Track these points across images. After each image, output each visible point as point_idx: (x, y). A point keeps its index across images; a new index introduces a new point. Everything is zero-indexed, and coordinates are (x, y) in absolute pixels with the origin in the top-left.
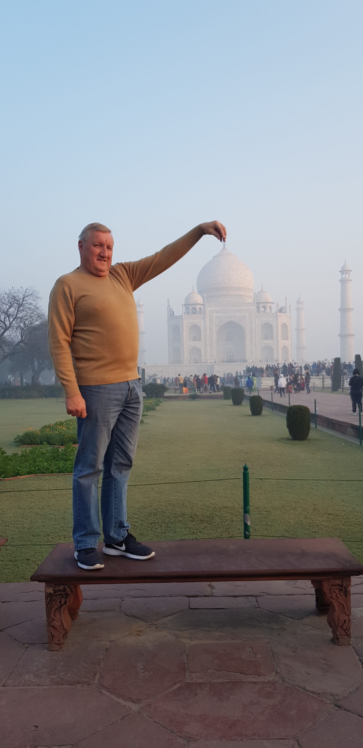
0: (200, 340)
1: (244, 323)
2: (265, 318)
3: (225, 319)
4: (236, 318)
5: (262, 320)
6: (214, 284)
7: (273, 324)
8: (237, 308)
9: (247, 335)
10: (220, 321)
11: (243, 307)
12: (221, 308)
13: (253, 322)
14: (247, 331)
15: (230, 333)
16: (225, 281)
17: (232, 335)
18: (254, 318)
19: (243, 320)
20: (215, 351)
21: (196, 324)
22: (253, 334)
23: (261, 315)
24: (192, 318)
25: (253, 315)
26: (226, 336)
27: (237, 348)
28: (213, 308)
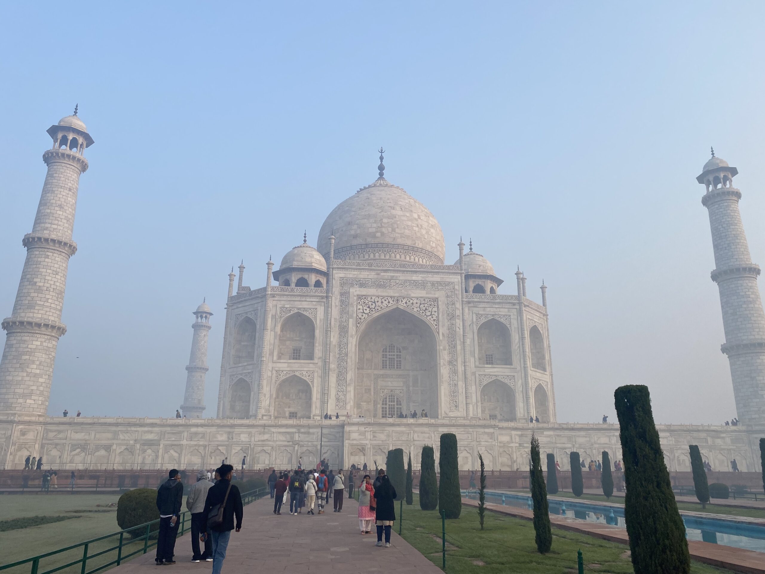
0: (310, 356)
1: (432, 317)
2: (487, 306)
3: (382, 302)
4: (411, 301)
5: (480, 313)
6: (355, 237)
7: (510, 324)
8: (415, 277)
9: (441, 348)
10: (369, 307)
11: (430, 276)
12: (372, 275)
13: (458, 316)
14: (441, 338)
15: (394, 347)
16: (383, 230)
17: (399, 354)
18: (458, 305)
19: (430, 309)
20: (351, 389)
21: (302, 312)
22: (459, 347)
23: (478, 300)
24: (291, 295)
25: (458, 298)
26: (383, 355)
27: (411, 388)
28: (351, 274)
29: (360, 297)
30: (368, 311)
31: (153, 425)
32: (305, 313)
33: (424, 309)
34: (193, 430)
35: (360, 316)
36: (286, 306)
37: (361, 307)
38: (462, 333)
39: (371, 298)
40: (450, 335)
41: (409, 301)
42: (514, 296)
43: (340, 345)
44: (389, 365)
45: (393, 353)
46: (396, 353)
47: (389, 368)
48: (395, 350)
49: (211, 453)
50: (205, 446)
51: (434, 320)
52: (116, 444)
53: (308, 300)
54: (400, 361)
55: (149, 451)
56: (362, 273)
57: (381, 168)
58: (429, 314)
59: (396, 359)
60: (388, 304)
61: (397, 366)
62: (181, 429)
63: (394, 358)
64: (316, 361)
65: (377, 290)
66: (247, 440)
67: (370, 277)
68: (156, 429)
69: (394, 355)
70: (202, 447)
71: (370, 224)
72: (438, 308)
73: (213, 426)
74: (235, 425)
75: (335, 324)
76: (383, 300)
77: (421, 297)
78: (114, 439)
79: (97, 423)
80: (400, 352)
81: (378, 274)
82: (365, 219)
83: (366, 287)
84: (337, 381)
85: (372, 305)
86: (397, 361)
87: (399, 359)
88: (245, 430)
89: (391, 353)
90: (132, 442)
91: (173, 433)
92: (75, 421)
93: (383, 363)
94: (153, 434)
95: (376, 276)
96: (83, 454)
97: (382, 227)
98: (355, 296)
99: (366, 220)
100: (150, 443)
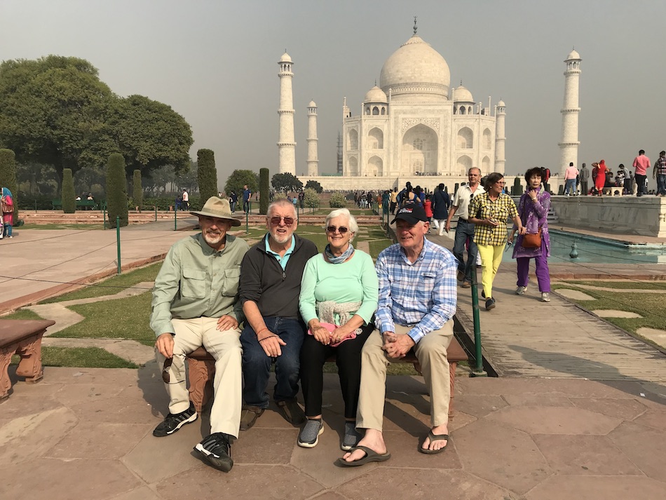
0: (382, 147)
2: (463, 121)
5: (460, 124)
6: (401, 79)
8: (429, 108)
9: (440, 141)
11: (436, 107)
13: (449, 126)
14: (440, 137)
15: (419, 140)
17: (421, 143)
18: (450, 121)
20: (399, 161)
22: (448, 141)
23: (459, 118)
24: (372, 119)
25: (449, 117)
26: (414, 143)
28: (399, 108)
30: (407, 126)
32: (379, 127)
33: (433, 123)
35: (404, 128)
36: (370, 125)
38: (450, 134)
39: (409, 119)
40: (445, 136)
41: (426, 120)
43: (395, 142)
44: (417, 148)
51: (438, 129)
53: (379, 121)
54: (422, 146)
56: (404, 107)
57: (415, 28)
58: (435, 126)
60: (416, 122)
61: (420, 148)
63: (419, 145)
64: (384, 149)
65: (411, 115)
67: (408, 109)
71: (409, 72)
72: (440, 123)
75: (392, 132)
76: (414, 120)
77: (432, 118)
83: (406, 114)
84: (393, 158)
85: (409, 122)
93: (414, 147)
95: (411, 108)
97: (415, 73)
98: (401, 119)
99: (406, 69)
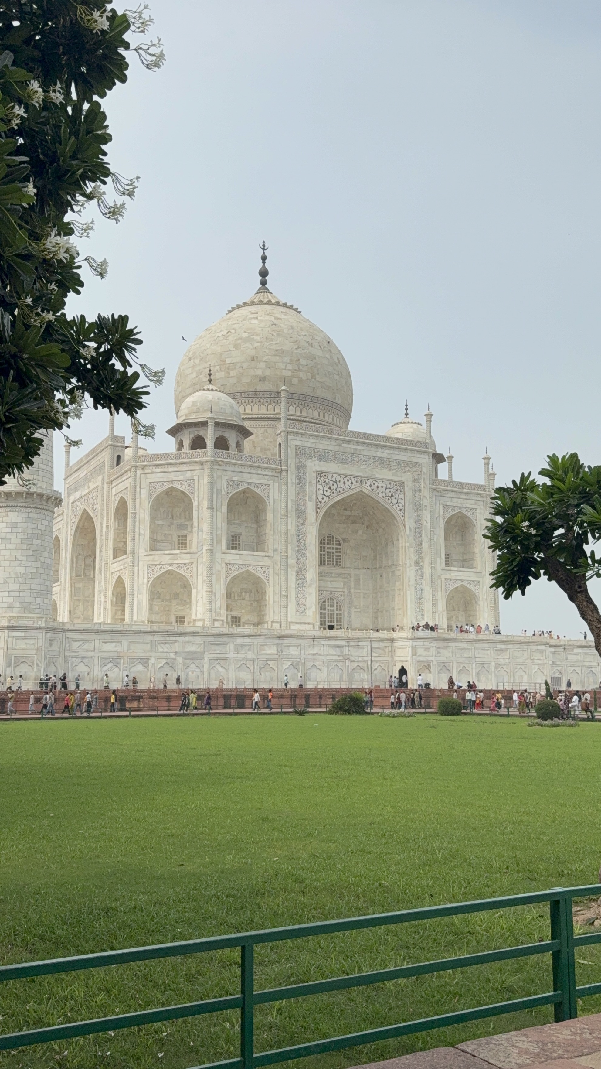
0: (260, 547)
1: (399, 506)
2: (455, 496)
3: (344, 483)
4: (376, 484)
5: (448, 504)
6: (263, 379)
7: (476, 520)
8: (380, 453)
9: (407, 544)
10: (330, 488)
11: (396, 452)
12: (331, 446)
13: (426, 506)
14: (407, 533)
15: (333, 537)
16: (302, 375)
17: (338, 547)
18: (426, 493)
19: (396, 496)
20: (312, 590)
21: (253, 488)
22: (426, 545)
23: (445, 488)
24: (239, 465)
25: (425, 483)
26: (321, 547)
27: (352, 590)
28: (309, 443)
29: (320, 474)
30: (328, 493)
31: (195, 634)
32: (256, 490)
33: (390, 495)
34: (240, 640)
35: (320, 500)
36: (235, 479)
37: (321, 488)
38: (429, 528)
39: (332, 476)
40: (417, 530)
41: (374, 484)
42: (482, 486)
43: (299, 536)
44: (328, 561)
45: (331, 546)
46: (335, 546)
47: (328, 564)
48: (335, 543)
49: (261, 668)
50: (253, 660)
51: (401, 510)
52: (155, 657)
53: (259, 472)
54: (340, 556)
55: (193, 666)
56: (321, 442)
57: (264, 273)
58: (394, 501)
59: (335, 554)
60: (350, 485)
61: (337, 562)
62: (225, 639)
63: (333, 553)
64: (271, 553)
65: (338, 467)
66: (297, 653)
67: (331, 448)
68: (198, 639)
69: (333, 548)
70: (252, 662)
71: (284, 365)
72: (404, 494)
73: (260, 636)
74: (284, 635)
75: (292, 507)
76: (346, 481)
77: (387, 480)
78: (151, 651)
79: (129, 631)
80: (340, 545)
81: (340, 446)
82: (277, 355)
83: (326, 461)
84: (296, 580)
85: (333, 485)
86: (337, 556)
87: (338, 554)
88: (294, 642)
89: (329, 546)
90: (172, 655)
91: (217, 644)
92: (102, 628)
93: (321, 558)
94: (194, 646)
95: (337, 448)
96: (116, 669)
97: (300, 370)
98: (314, 472)
99: (278, 358)
100: (194, 657)
